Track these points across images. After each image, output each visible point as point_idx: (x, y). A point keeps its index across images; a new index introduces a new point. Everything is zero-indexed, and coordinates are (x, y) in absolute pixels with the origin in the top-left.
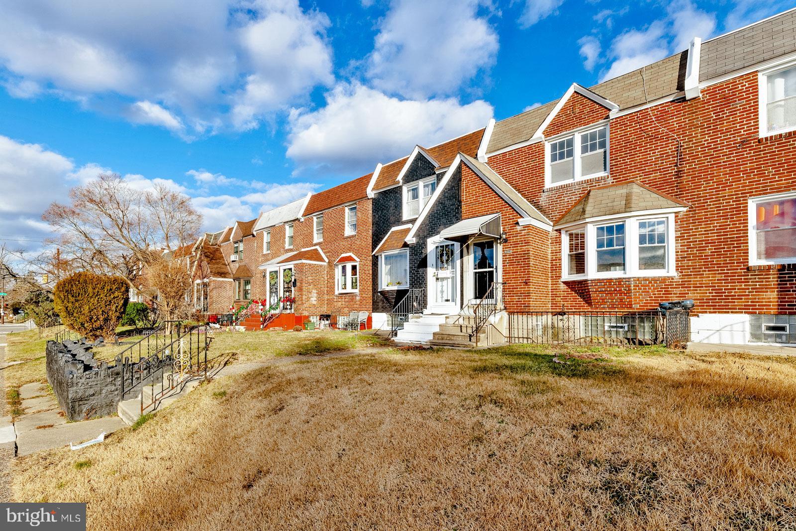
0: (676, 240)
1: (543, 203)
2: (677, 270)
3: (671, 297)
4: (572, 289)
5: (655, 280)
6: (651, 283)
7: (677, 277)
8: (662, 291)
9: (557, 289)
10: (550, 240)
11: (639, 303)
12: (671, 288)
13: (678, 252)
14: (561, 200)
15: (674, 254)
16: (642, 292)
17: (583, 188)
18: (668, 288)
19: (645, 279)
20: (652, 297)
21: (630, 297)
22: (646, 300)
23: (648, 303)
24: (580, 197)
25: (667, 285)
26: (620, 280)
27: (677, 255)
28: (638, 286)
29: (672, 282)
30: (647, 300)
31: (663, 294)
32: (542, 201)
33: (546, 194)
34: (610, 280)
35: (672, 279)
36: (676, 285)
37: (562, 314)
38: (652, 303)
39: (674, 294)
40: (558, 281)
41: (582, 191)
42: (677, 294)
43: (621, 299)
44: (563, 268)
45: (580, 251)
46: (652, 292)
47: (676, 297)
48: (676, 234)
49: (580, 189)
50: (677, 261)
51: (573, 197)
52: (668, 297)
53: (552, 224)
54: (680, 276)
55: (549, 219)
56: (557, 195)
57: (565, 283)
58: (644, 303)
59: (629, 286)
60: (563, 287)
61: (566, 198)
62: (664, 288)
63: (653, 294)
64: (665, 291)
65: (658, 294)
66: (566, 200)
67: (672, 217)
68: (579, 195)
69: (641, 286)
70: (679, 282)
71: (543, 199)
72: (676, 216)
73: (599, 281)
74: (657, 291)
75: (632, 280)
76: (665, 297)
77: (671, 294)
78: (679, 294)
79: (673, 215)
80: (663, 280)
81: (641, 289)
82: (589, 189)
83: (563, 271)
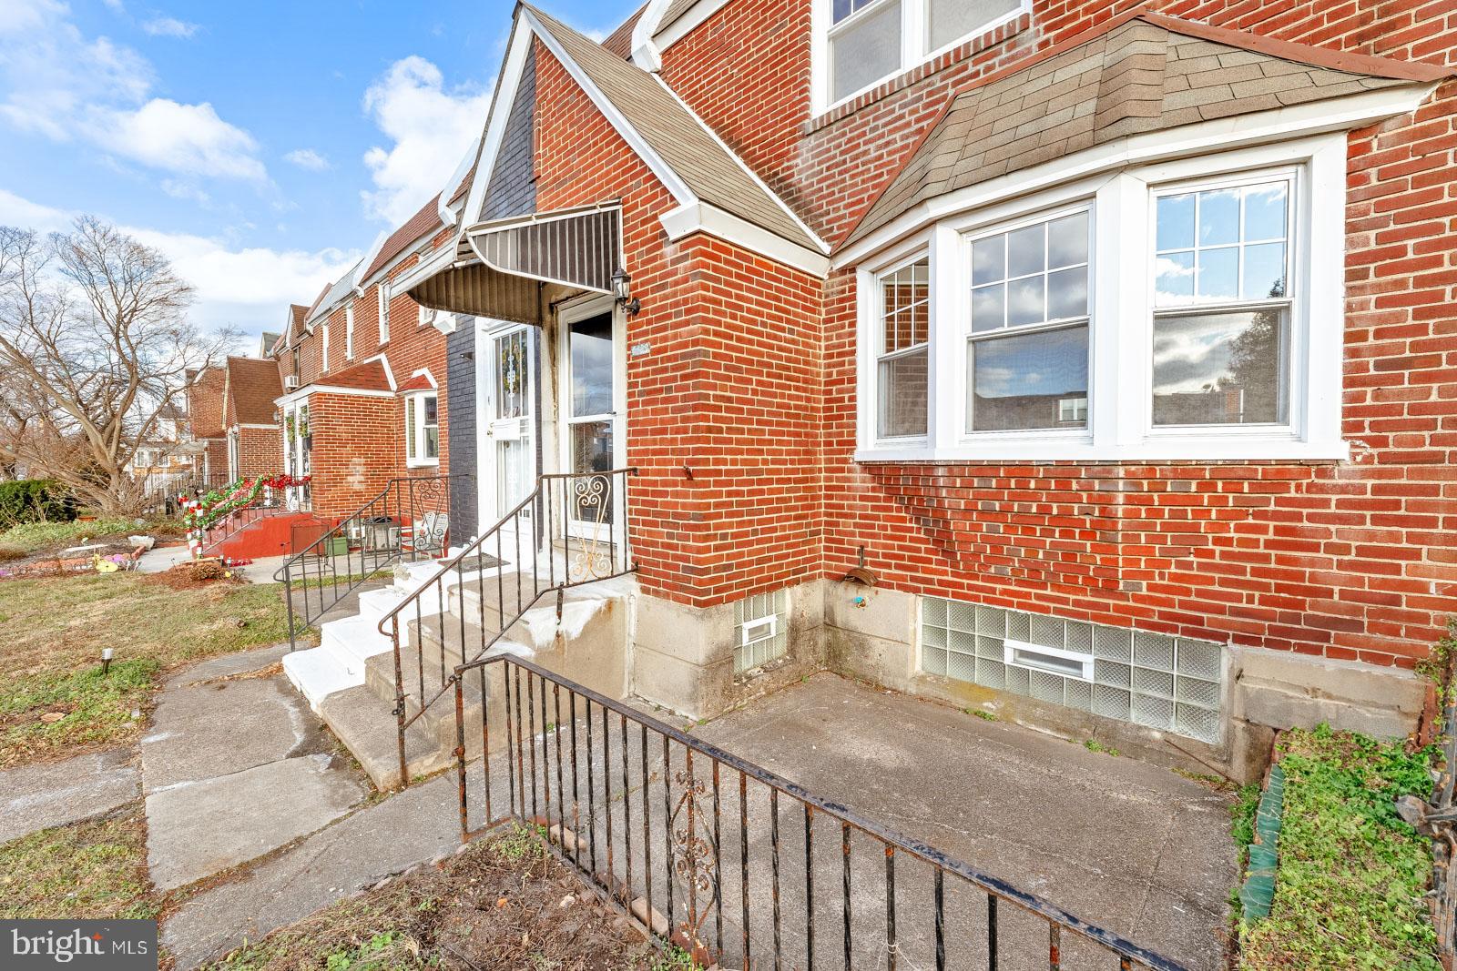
0: (1351, 276)
1: (803, 176)
2: (1350, 428)
3: (1312, 563)
4: (892, 493)
5: (1231, 474)
6: (1210, 486)
7: (1348, 466)
8: (1264, 530)
9: (842, 488)
10: (823, 310)
11: (1149, 575)
12: (1311, 518)
13: (1362, 336)
14: (856, 157)
15: (1339, 345)
16: (1166, 528)
17: (930, 94)
18: (1299, 517)
19: (1183, 470)
20: (1211, 554)
21: (1110, 548)
22: (1180, 565)
23: (1191, 579)
24: (921, 130)
25: (1290, 502)
26: (1064, 472)
27: (1352, 353)
28: (1149, 501)
29: (1322, 489)
30: (1189, 565)
31: (1269, 544)
32: (800, 172)
33: (812, 141)
34: (1022, 470)
35: (1322, 473)
36: (1340, 504)
37: (856, 579)
38: (1211, 581)
39: (1331, 548)
40: (845, 461)
41: (927, 106)
42: (1345, 549)
43: (1069, 556)
44: (860, 411)
45: (914, 347)
46: (1213, 527)
47: (1340, 565)
48: (1350, 243)
49: (920, 99)
50: (1349, 383)
51: (897, 136)
52: (1295, 561)
53: (826, 248)
54: (1368, 460)
55: (820, 234)
56: (843, 140)
57: (868, 467)
58: (1174, 577)
59: (1105, 501)
60: (860, 481)
61: (872, 146)
62: (1276, 516)
63: (1217, 541)
64: (1278, 531)
65: (1241, 542)
66: (873, 155)
67: (1332, 158)
68: (915, 127)
69: (1163, 502)
70: (1362, 490)
71: (804, 163)
72: (1353, 152)
73: (983, 469)
74: (1238, 529)
75: (1121, 472)
76: (1280, 560)
77: (1316, 548)
78: (1361, 551)
79: (1341, 144)
80: (1277, 475)
81: (1159, 514)
82: (951, 92)
83: (860, 422)
